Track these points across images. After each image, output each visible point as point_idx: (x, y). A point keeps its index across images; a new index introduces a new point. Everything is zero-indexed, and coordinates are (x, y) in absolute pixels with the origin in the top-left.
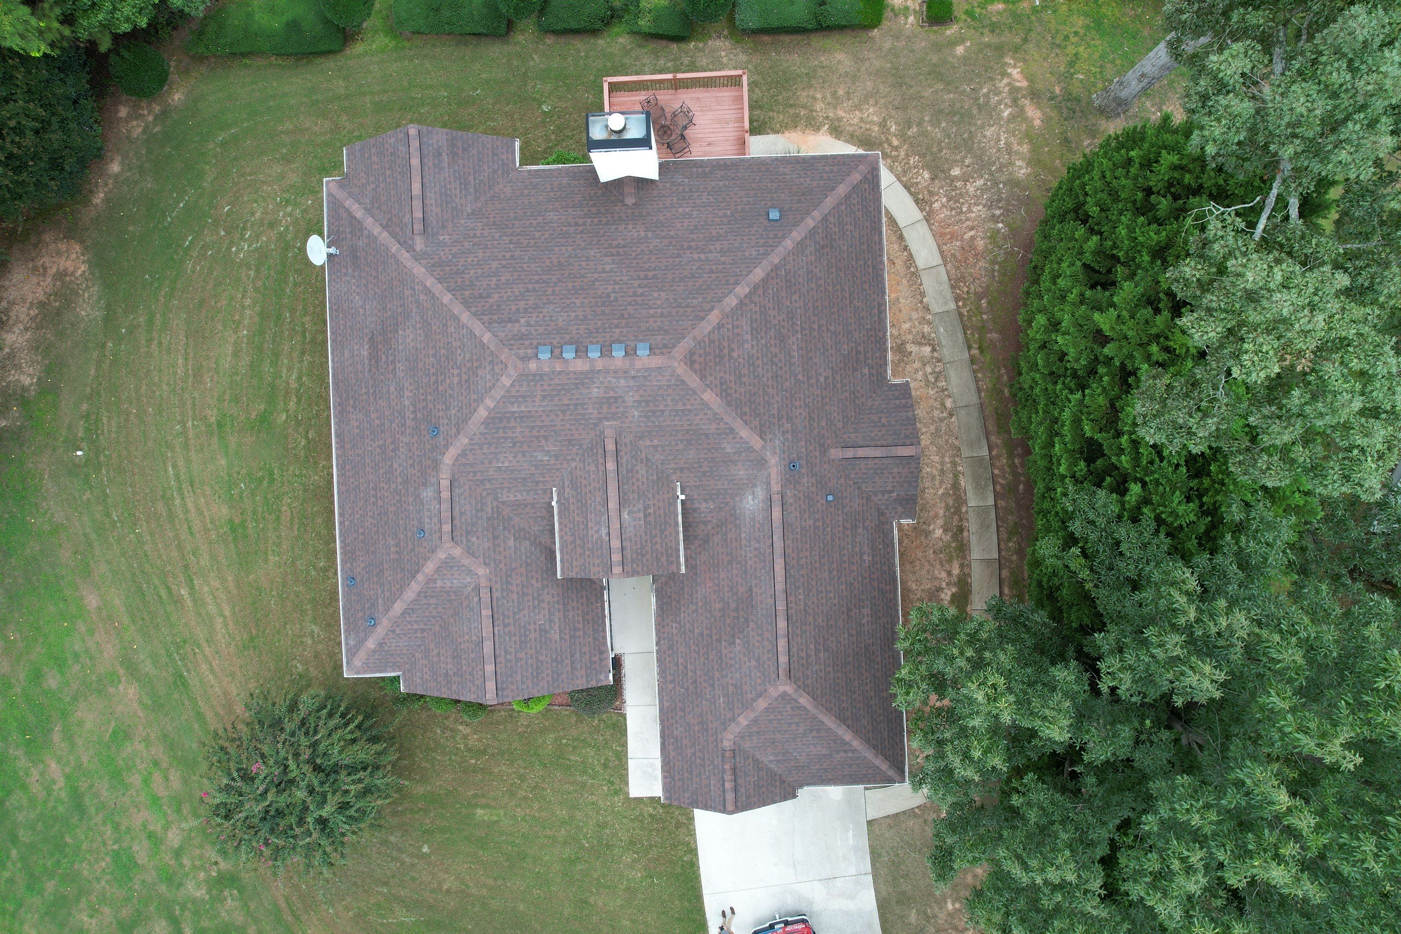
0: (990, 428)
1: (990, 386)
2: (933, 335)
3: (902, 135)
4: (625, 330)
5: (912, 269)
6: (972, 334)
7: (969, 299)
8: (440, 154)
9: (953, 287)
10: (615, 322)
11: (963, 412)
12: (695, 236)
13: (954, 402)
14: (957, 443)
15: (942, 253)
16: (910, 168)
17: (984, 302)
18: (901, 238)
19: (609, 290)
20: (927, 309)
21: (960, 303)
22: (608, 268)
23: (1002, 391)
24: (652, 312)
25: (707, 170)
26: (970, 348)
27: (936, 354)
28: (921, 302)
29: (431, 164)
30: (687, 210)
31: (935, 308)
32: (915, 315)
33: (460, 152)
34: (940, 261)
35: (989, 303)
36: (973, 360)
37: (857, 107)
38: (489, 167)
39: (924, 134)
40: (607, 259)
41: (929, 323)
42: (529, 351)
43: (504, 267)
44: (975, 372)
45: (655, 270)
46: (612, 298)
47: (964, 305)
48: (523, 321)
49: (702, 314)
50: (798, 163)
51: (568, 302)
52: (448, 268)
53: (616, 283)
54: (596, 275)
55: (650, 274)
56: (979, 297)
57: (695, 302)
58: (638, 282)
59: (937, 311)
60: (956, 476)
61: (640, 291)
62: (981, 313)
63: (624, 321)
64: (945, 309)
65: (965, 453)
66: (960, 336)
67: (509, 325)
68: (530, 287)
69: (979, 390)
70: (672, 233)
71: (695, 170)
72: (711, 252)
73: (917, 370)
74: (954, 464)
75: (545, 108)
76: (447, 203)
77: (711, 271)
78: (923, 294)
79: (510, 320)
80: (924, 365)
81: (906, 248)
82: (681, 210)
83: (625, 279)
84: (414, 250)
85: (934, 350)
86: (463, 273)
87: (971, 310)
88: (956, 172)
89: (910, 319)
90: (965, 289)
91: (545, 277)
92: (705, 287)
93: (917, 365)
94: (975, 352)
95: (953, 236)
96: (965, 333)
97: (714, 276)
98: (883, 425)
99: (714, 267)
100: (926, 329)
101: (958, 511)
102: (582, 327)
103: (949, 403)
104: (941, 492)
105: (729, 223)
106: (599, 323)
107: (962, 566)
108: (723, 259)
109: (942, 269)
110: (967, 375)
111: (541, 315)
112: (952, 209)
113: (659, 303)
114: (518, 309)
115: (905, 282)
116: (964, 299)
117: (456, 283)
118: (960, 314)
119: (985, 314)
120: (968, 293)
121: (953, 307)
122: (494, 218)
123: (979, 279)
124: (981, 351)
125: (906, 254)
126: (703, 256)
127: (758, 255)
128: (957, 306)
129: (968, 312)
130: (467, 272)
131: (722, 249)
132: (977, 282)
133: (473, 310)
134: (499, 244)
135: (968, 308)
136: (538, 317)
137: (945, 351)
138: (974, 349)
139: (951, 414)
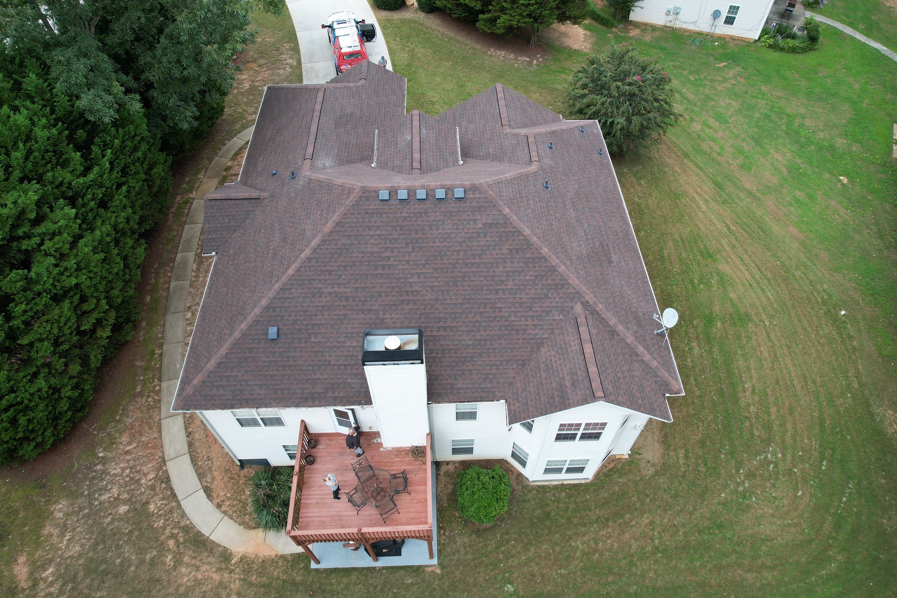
0: (164, 301)
1: (154, 328)
3: (162, 549)
4: (399, 215)
6: (155, 364)
7: (150, 392)
9: (159, 401)
10: (406, 223)
11: (180, 309)
12: (343, 312)
13: (184, 315)
14: (191, 290)
15: (160, 431)
16: (165, 515)
17: (139, 389)
18: (190, 445)
19: (413, 254)
21: (157, 388)
22: (415, 279)
23: (147, 325)
24: (378, 232)
25: (330, 394)
26: (161, 355)
29: (579, 373)
30: (348, 344)
33: (556, 394)
34: (164, 422)
35: (135, 389)
36: (161, 346)
37: (198, 583)
38: (530, 391)
39: (141, 551)
40: (417, 288)
42: (471, 196)
43: (502, 282)
44: (163, 338)
45: (377, 275)
46: (410, 246)
47: (155, 386)
48: (480, 225)
49: (338, 229)
50: (247, 400)
51: (446, 244)
52: (550, 282)
53: (408, 262)
54: (425, 271)
55: (380, 271)
56: (141, 394)
57: (343, 241)
58: (390, 263)
61: (387, 254)
62: (144, 380)
63: (400, 223)
65: (187, 283)
66: (165, 361)
67: (490, 221)
68: (478, 260)
69: (164, 325)
70: (362, 316)
71: (341, 394)
72: (330, 294)
74: (197, 277)
75: (510, 588)
76: (561, 348)
77: (330, 272)
79: (490, 225)
81: (189, 435)
83: (400, 267)
84: (582, 303)
86: (536, 277)
87: (151, 383)
88: (123, 509)
90: (150, 400)
91: (466, 270)
92: (336, 256)
94: (158, 351)
95: (146, 446)
96: (161, 365)
97: (328, 268)
98: (228, 216)
99: (327, 277)
102: (432, 218)
103: (189, 315)
105: (313, 325)
106: (419, 223)
108: (320, 286)
109: (163, 414)
110: (169, 334)
111: (466, 230)
112: (138, 472)
113: (372, 241)
114: (485, 236)
116: (153, 392)
117: (540, 266)
118: (160, 379)
119: (141, 380)
120: (149, 397)
121: (164, 384)
122: (518, 339)
123: (136, 408)
124: (153, 353)
125: (190, 430)
126: (337, 289)
127: (290, 289)
128: (160, 385)
129: (154, 381)
130: (533, 278)
131: (320, 297)
132: (138, 406)
133: (521, 238)
134: (510, 307)
135: (152, 385)
136: (468, 229)
137: (180, 351)
138: (158, 354)
139: (189, 308)
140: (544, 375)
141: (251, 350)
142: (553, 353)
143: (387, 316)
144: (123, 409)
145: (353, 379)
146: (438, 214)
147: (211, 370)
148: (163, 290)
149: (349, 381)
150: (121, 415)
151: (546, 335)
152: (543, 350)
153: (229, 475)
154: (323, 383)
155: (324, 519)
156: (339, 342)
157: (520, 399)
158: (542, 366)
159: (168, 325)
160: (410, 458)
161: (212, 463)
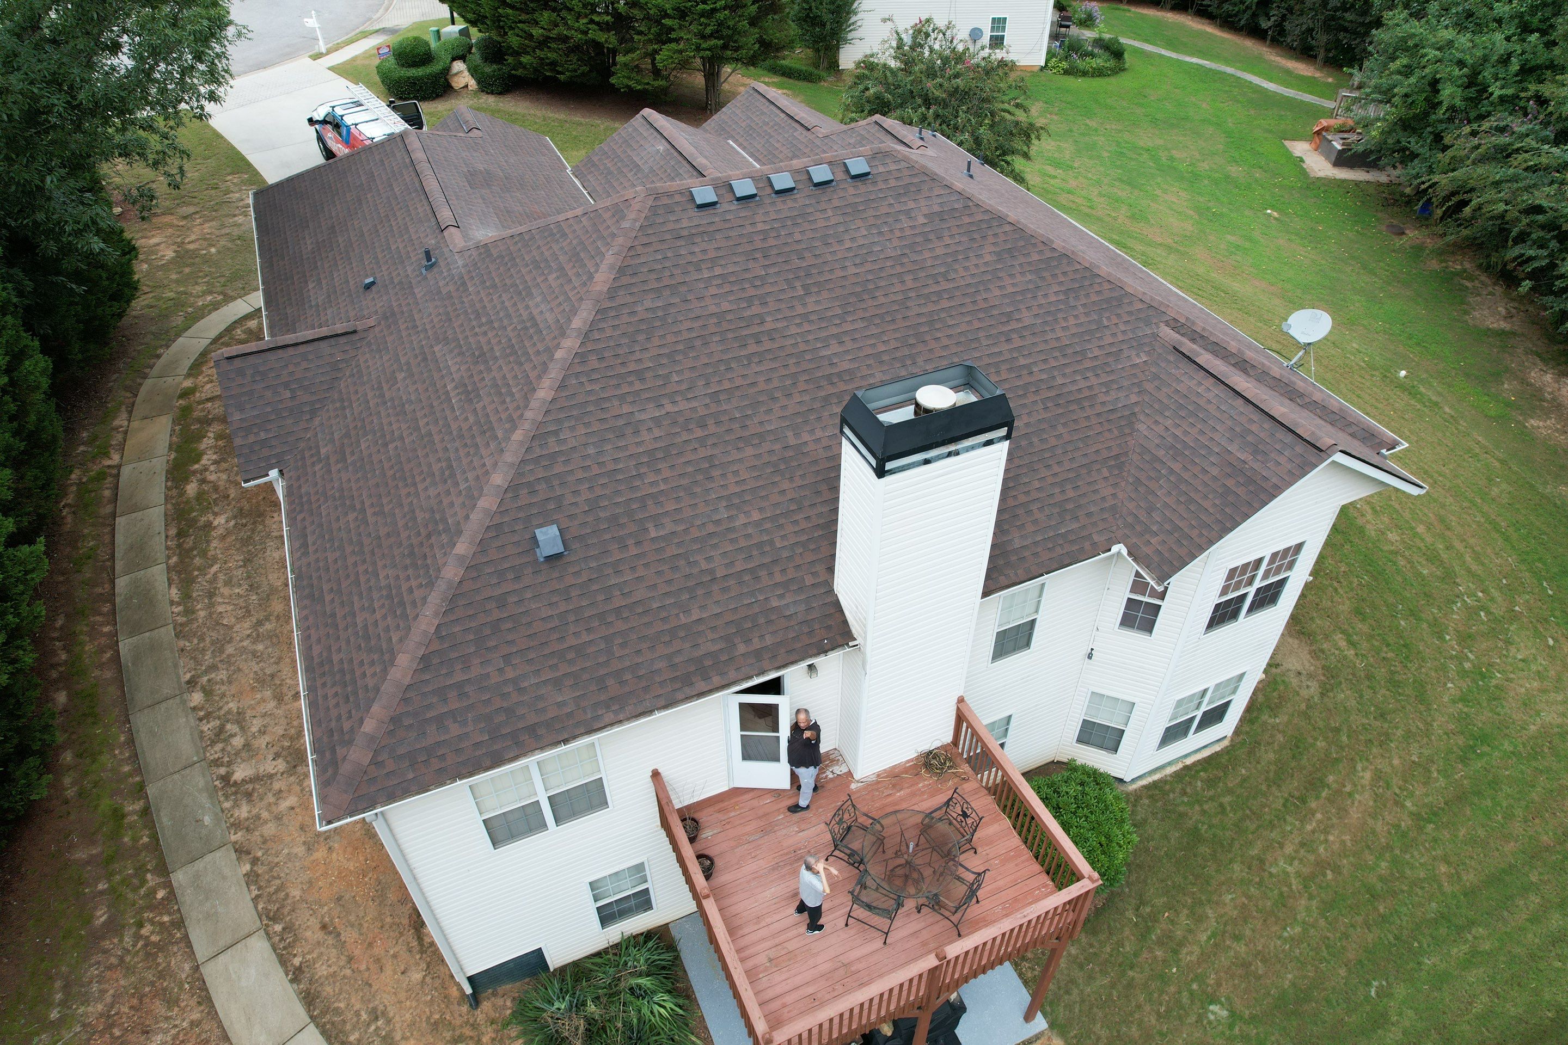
0: (113, 690)
1: (104, 758)
2: (227, 805)
4: (749, 229)
5: (278, 928)
6: (135, 840)
7: (142, 909)
8: (1256, 451)
9: (180, 923)
10: (772, 242)
11: (166, 691)
12: (702, 453)
13: (184, 702)
14: (182, 643)
15: (206, 1000)
17: (101, 916)
18: (309, 999)
19: (810, 300)
20: (241, 851)
21: (161, 894)
22: (835, 348)
23: (78, 756)
24: (718, 271)
25: (742, 648)
26: (146, 812)
27: (222, 771)
28: (255, 861)
29: (1254, 428)
30: (742, 520)
31: (223, 859)
32: (270, 829)
33: (1230, 483)
34: (208, 971)
35: (89, 920)
36: (140, 790)
40: (846, 366)
41: (237, 826)
42: (884, 169)
43: (1009, 317)
44: (138, 770)
45: (749, 357)
46: (798, 284)
47: (153, 892)
48: (922, 220)
49: (625, 280)
50: (532, 730)
51: (869, 267)
52: (1094, 298)
53: (805, 316)
54: (848, 327)
55: (752, 348)
56: (114, 927)
57: (648, 304)
58: (768, 326)
59: (218, 854)
60: (186, 596)
61: (756, 310)
62: (112, 890)
63: (759, 245)
64: (199, 865)
65: (166, 633)
66: (165, 820)
67: (936, 208)
68: (945, 285)
69: (131, 741)
70: (749, 451)
71: (769, 640)
72: (657, 421)
73: (262, 732)
74: (189, 612)
76: (1181, 407)
77: (640, 375)
78: (251, 878)
79: (941, 216)
80: (247, 746)
81: (296, 975)
82: (756, 516)
83: (793, 330)
85: (226, 779)
86: (1066, 292)
87: (135, 889)
89: (278, 818)
90: (144, 932)
91: (931, 307)
92: (641, 337)
93: (262, 742)
94: (133, 807)
96: (155, 837)
97: (632, 367)
98: (286, 385)
99: (638, 386)
100: (243, 811)
101: (184, 554)
102: (821, 224)
103: (196, 699)
104: (215, 568)
105: (643, 499)
106: (798, 236)
107: (182, 493)
108: (626, 409)
109: (201, 952)
110: (153, 755)
111: (898, 234)
113: (713, 291)
114: (940, 238)
115: (296, 893)
116: (151, 908)
117: (1064, 273)
118: (163, 870)
119: (102, 893)
120: (140, 925)
121: (179, 877)
122: (1088, 418)
123: (110, 968)
124: (118, 815)
125: (297, 961)
126: (669, 408)
127: (556, 433)
128: (168, 885)
129: (144, 881)
130: (1062, 297)
131: (636, 432)
132: (113, 960)
133: (1008, 228)
134: (1045, 361)
135: (142, 891)
136: (902, 229)
137: (201, 784)
138: (134, 812)
139: (192, 683)
140: (1176, 467)
141: (501, 602)
142: (1169, 423)
143: (806, 437)
144: (66, 987)
145: (781, 596)
146: (830, 213)
147: (407, 681)
148: (101, 666)
149: (775, 603)
150: (64, 1003)
151: (1134, 398)
152: (1142, 427)
153: (448, 1035)
154: (713, 629)
155: (810, 990)
156: (717, 522)
157: (1155, 528)
158: (1161, 453)
159: (143, 738)
160: (927, 781)
161: (389, 1021)
